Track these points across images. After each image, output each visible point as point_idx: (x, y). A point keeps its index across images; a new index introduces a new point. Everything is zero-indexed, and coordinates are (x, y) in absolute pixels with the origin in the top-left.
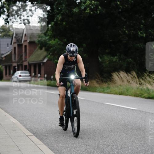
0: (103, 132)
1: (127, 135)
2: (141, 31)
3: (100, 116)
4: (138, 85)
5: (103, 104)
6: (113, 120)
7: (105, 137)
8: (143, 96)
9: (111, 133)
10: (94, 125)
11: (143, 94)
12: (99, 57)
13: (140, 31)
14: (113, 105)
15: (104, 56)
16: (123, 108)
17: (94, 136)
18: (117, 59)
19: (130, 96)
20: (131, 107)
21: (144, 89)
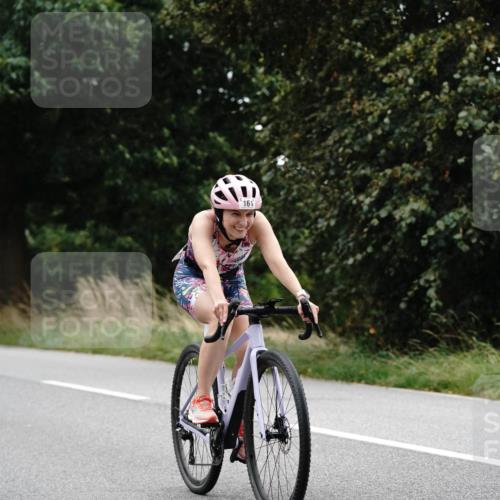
0: (37, 476)
1: (114, 486)
2: (164, 149)
3: (29, 426)
4: (155, 322)
5: (39, 384)
6: (69, 437)
7: (43, 492)
8: (168, 356)
9: (62, 479)
10: (8, 454)
11: (166, 352)
12: (27, 233)
13: (160, 149)
14: (70, 389)
15: (44, 228)
16: (105, 396)
17: (9, 491)
18: (87, 237)
19: (126, 355)
20: (129, 392)
21: (173, 334)
